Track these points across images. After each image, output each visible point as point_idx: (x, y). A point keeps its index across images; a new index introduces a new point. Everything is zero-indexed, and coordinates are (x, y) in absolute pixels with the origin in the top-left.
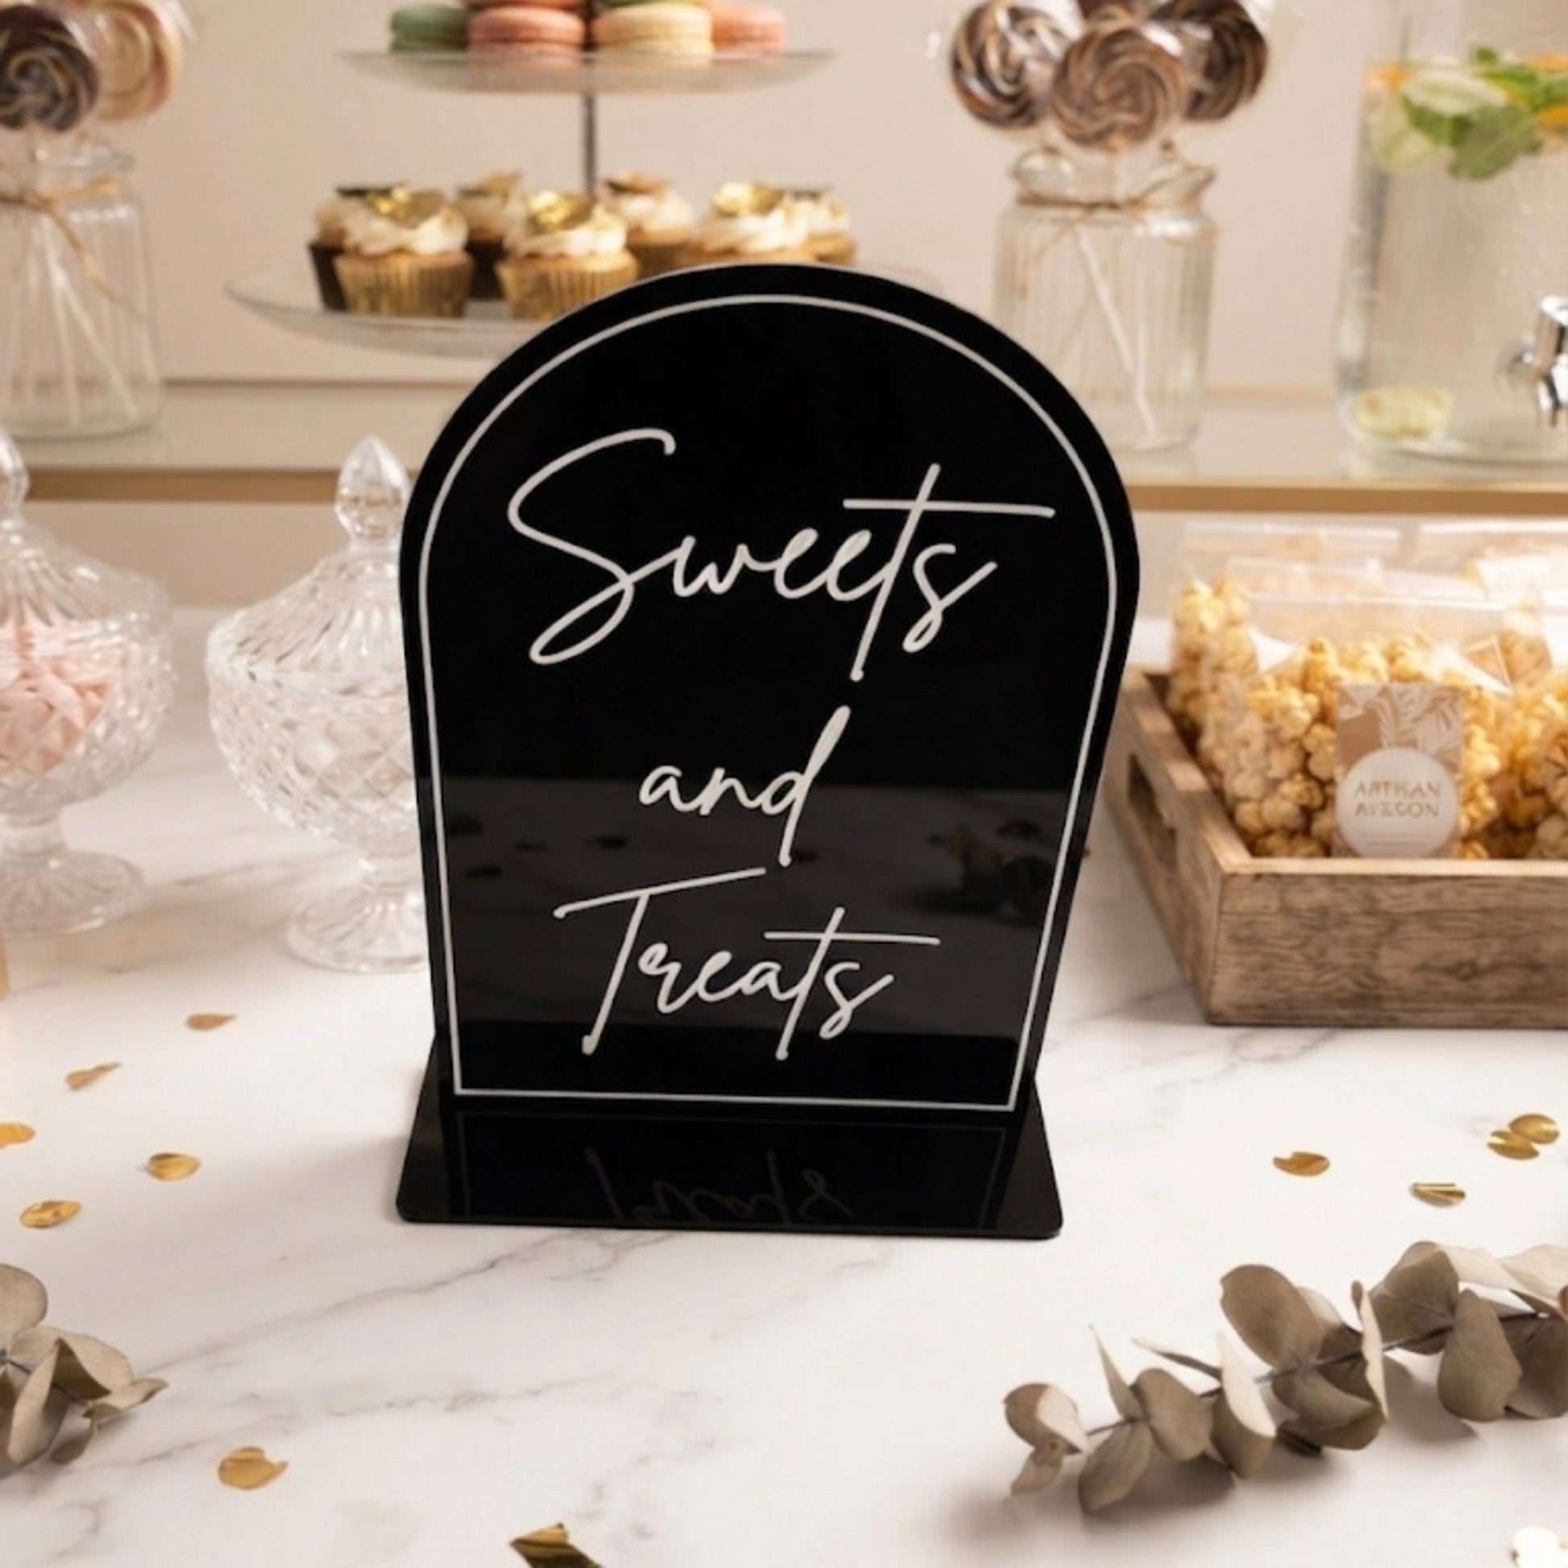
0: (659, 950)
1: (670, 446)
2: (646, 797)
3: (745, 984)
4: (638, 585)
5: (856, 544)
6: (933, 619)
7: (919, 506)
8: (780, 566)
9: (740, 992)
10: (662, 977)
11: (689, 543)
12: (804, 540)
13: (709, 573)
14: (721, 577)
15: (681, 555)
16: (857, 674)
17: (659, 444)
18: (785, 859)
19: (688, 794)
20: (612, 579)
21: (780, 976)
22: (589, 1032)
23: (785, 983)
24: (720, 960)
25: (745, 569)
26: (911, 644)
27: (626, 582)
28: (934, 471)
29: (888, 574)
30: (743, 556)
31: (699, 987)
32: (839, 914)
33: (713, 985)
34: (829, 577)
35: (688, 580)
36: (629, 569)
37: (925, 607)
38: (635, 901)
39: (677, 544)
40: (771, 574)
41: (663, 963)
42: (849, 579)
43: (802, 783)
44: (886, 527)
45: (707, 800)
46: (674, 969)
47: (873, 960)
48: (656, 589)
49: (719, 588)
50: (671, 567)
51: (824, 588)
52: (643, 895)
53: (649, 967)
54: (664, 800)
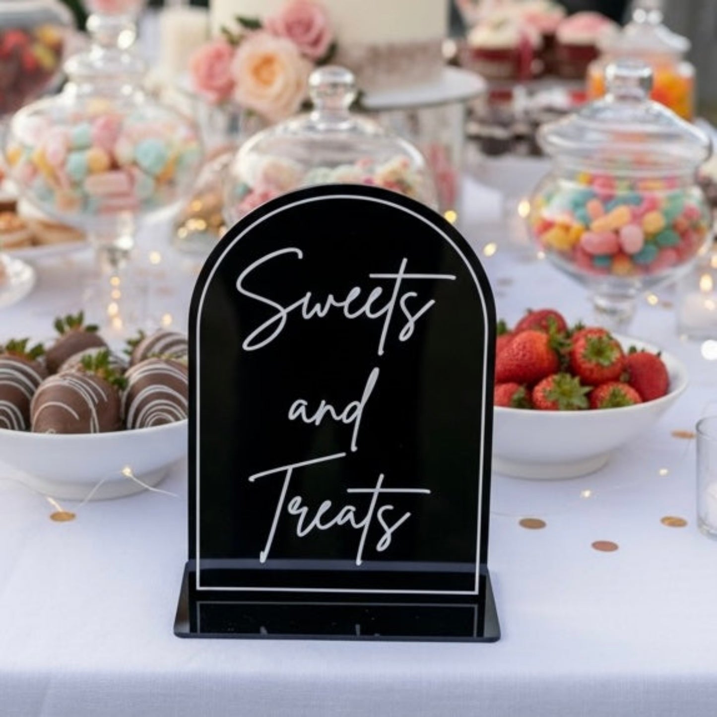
0: (298, 499)
1: (300, 255)
2: (292, 416)
3: (339, 520)
4: (289, 314)
5: (377, 292)
6: (411, 325)
7: (400, 276)
8: (346, 304)
9: (336, 524)
10: (299, 515)
11: (309, 295)
12: (355, 292)
13: (318, 307)
14: (322, 309)
15: (306, 300)
16: (381, 352)
17: (295, 254)
18: (354, 448)
19: (310, 414)
20: (277, 311)
21: (355, 514)
22: (263, 549)
23: (359, 517)
24: (326, 505)
25: (332, 306)
26: (403, 338)
27: (284, 313)
28: (405, 260)
29: (390, 306)
30: (331, 300)
31: (316, 521)
32: (381, 477)
33: (325, 519)
34: (366, 308)
35: (308, 311)
36: (285, 307)
37: (406, 321)
38: (285, 472)
39: (304, 295)
40: (342, 308)
41: (300, 507)
42: (375, 308)
43: (360, 406)
44: (388, 285)
45: (318, 418)
46: (305, 510)
47: (401, 503)
48: (296, 316)
49: (321, 315)
50: (301, 307)
51: (364, 313)
52: (290, 468)
53: (292, 511)
54: (300, 416)
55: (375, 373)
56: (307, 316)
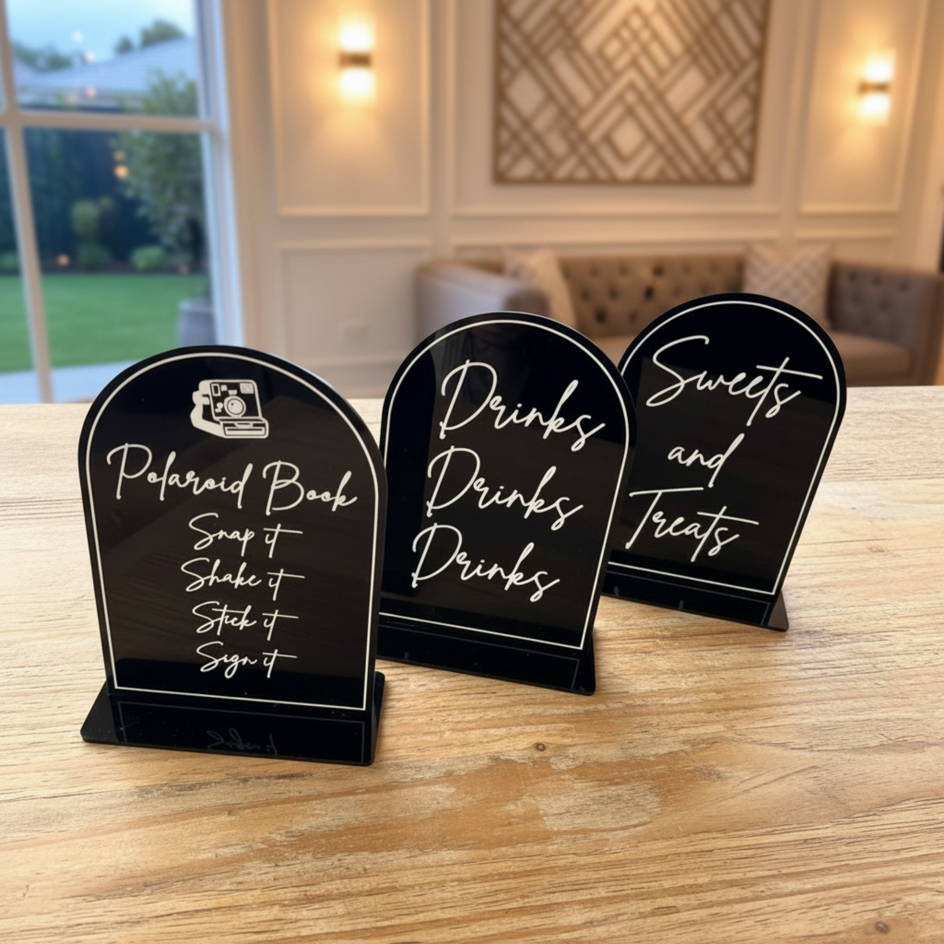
0: (661, 514)
1: (707, 342)
2: (670, 457)
3: (687, 531)
4: (686, 385)
5: (759, 379)
6: (777, 408)
7: (780, 370)
8: (731, 384)
9: (684, 534)
10: (659, 524)
11: (705, 373)
12: (742, 376)
13: (710, 383)
14: (712, 385)
15: (702, 376)
16: (749, 424)
17: (704, 341)
18: (711, 485)
19: (684, 458)
20: (679, 381)
21: (699, 529)
22: (629, 541)
23: (701, 532)
24: (680, 520)
25: (720, 384)
26: (769, 415)
27: (682, 383)
28: (787, 359)
29: (766, 391)
30: (721, 379)
31: (670, 530)
32: (725, 508)
33: (676, 529)
34: (747, 389)
35: (702, 384)
36: (685, 379)
37: (775, 403)
38: (656, 494)
39: (701, 373)
40: (728, 386)
41: (661, 518)
42: (753, 391)
43: (723, 458)
44: (768, 376)
45: (689, 461)
46: (664, 521)
47: (734, 527)
48: (691, 386)
49: (711, 388)
50: (697, 380)
51: (744, 393)
52: (660, 492)
53: (655, 519)
54: (676, 458)
55: (741, 437)
56: (700, 388)
